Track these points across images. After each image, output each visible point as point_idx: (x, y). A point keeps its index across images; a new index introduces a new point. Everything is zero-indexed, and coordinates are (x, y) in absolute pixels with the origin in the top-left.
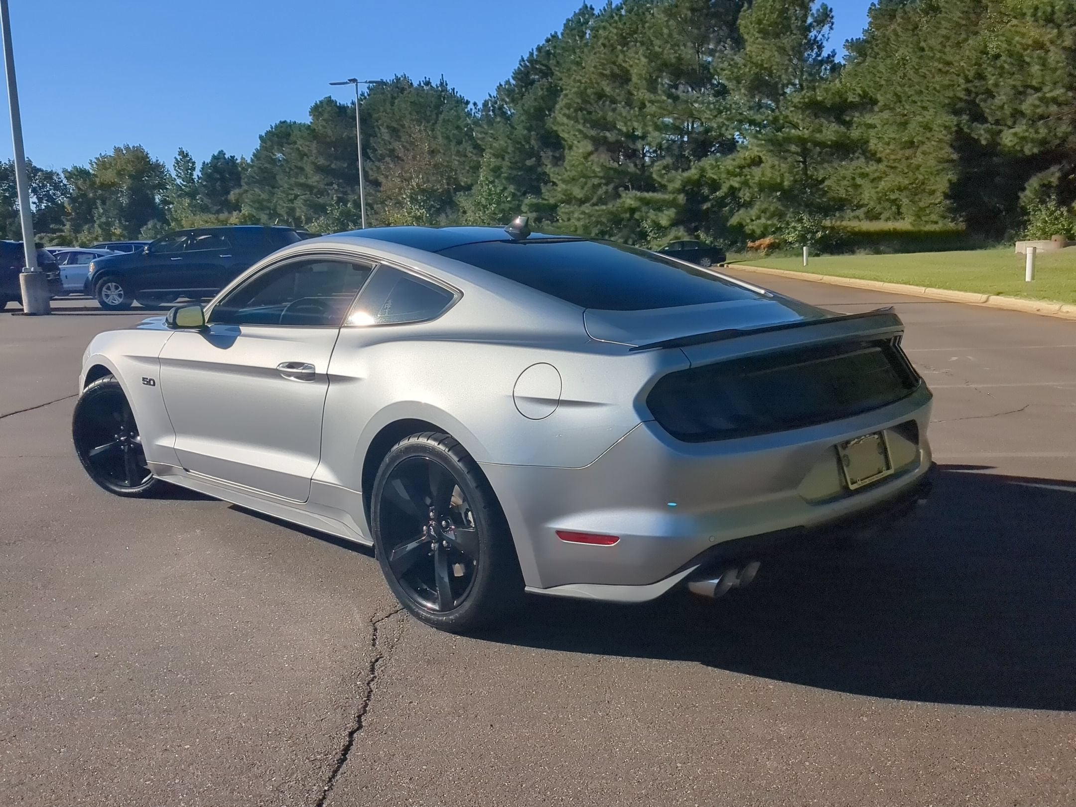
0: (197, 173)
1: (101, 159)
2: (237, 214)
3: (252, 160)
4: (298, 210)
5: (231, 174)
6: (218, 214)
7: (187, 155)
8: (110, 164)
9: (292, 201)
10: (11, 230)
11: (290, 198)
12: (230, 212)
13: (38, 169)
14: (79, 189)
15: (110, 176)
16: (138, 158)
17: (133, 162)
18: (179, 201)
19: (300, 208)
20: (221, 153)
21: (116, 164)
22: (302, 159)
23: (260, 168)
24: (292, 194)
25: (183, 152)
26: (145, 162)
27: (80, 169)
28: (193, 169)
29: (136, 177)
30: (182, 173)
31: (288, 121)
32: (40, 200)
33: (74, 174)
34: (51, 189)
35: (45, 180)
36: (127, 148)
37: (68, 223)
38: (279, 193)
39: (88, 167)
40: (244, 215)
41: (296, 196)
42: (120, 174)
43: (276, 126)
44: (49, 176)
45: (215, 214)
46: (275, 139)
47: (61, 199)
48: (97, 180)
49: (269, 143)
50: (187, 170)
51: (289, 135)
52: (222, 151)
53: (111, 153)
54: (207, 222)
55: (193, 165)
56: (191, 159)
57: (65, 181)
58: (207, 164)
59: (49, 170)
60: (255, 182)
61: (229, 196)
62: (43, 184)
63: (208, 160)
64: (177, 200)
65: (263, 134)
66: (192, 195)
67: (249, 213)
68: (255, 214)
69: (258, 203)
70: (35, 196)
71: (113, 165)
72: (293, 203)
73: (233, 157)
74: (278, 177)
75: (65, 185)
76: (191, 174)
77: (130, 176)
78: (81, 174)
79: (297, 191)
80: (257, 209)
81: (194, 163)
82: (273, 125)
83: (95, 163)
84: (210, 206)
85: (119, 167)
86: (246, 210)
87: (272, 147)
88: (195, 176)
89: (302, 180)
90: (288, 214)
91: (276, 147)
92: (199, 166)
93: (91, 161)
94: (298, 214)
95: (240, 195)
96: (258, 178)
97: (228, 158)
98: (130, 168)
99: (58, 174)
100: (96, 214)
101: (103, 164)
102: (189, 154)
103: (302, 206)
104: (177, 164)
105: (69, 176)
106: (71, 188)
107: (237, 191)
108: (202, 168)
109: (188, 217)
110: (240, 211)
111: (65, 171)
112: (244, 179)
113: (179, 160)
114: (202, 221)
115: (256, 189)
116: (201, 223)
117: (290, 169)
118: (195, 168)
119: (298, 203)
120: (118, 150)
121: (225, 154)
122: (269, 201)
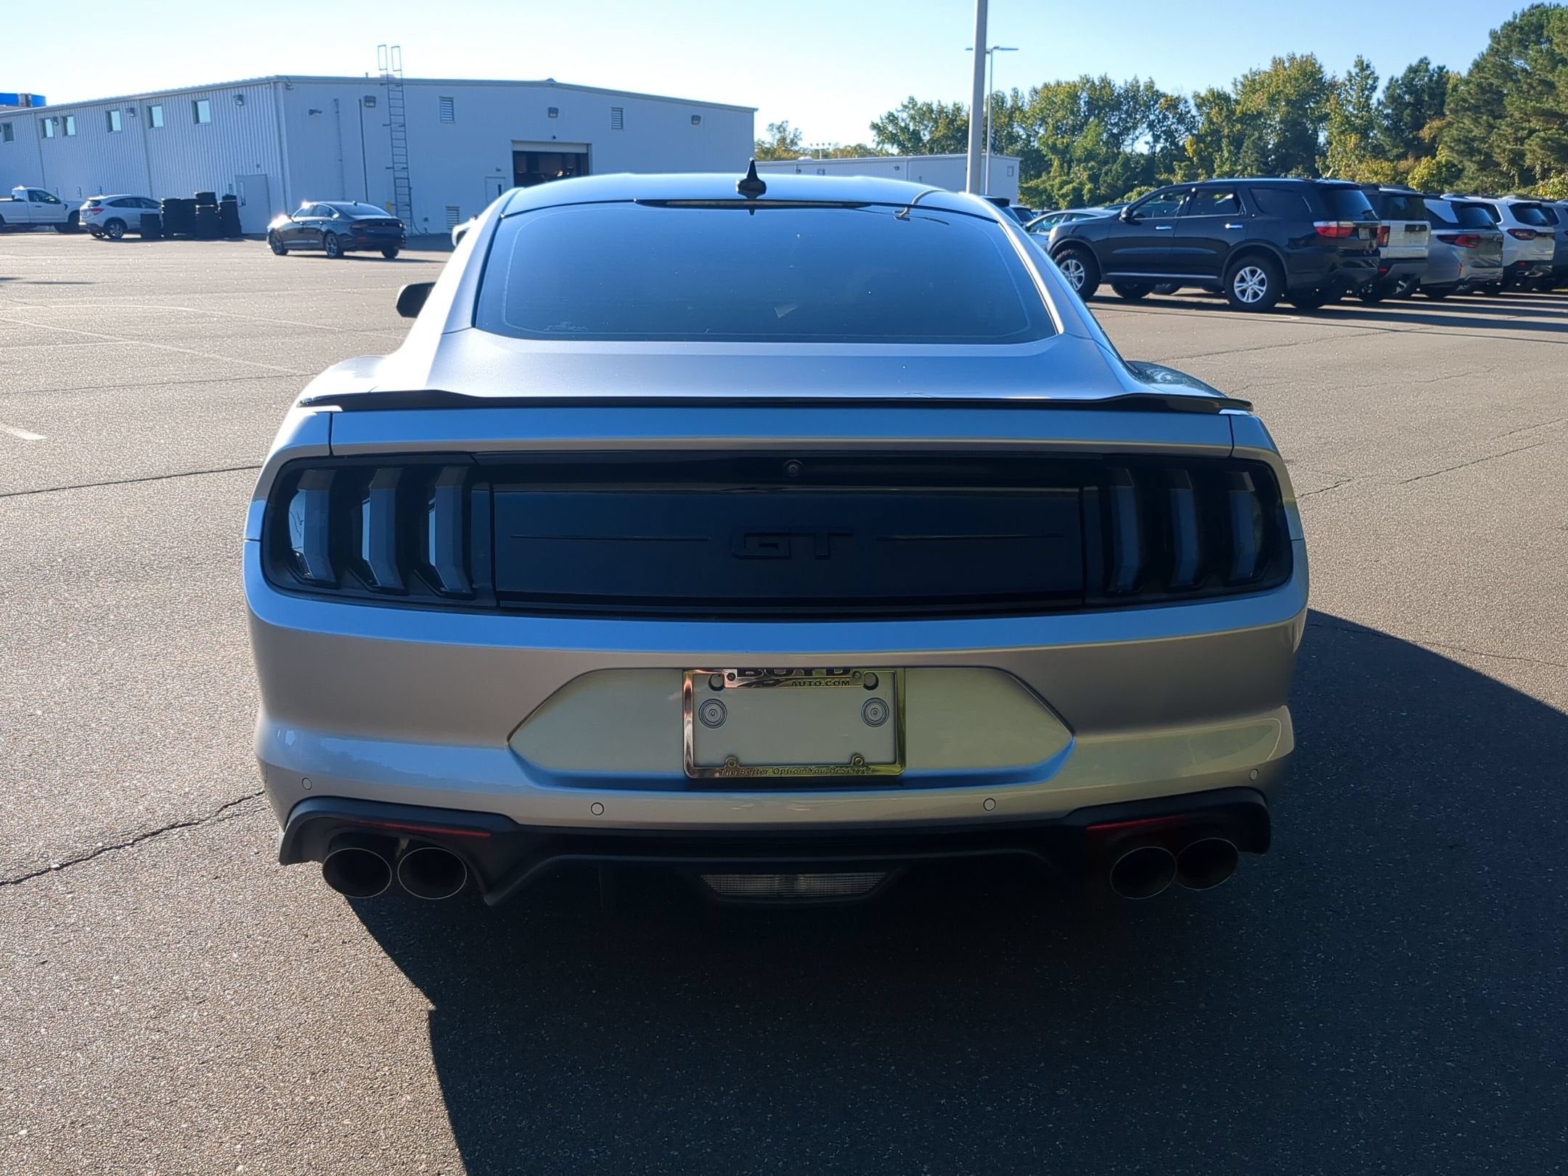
0: (1379, 95)
1: (1249, 77)
2: (1428, 161)
3: (1470, 73)
4: (1529, 155)
5: (1432, 96)
6: (1399, 160)
7: (1368, 66)
8: (1262, 83)
9: (1521, 141)
10: (1105, 181)
11: (1519, 135)
12: (1418, 158)
13: (1161, 94)
14: (1211, 122)
15: (1258, 102)
16: (1304, 74)
17: (1297, 80)
18: (1340, 140)
19: (1533, 152)
20: (1424, 62)
21: (1269, 85)
22: (1553, 69)
23: (1479, 85)
24: (1523, 129)
25: (1362, 63)
26: (1315, 80)
27: (1218, 92)
28: (1374, 88)
29: (1297, 104)
30: (1354, 97)
31: (1547, 4)
32: (1156, 139)
33: (1209, 100)
34: (1173, 123)
35: (1167, 109)
36: (1292, 59)
37: (1180, 172)
38: (1504, 127)
39: (1229, 89)
40: (1439, 163)
41: (1532, 132)
42: (1272, 100)
43: (1523, 15)
44: (1173, 104)
45: (1392, 161)
46: (1517, 35)
47: (1185, 140)
48: (1239, 108)
49: (1504, 42)
50: (1362, 91)
51: (1541, 27)
52: (1426, 59)
53: (1266, 66)
54: (1376, 174)
55: (1374, 82)
56: (1373, 73)
57: (1194, 112)
58: (1397, 81)
59: (1176, 95)
60: (1468, 109)
61: (1421, 132)
62: (1164, 115)
63: (1399, 73)
64: (1337, 138)
65: (1498, 28)
66: (1363, 132)
67: (1446, 161)
68: (1456, 162)
69: (1465, 143)
70: (1151, 133)
71: (1265, 85)
72: (1522, 144)
73: (1441, 69)
74: (1507, 101)
75: (1194, 117)
76: (1368, 98)
77: (1288, 102)
78: (1219, 99)
79: (1534, 124)
80: (1460, 153)
81: (1376, 79)
82: (1518, 12)
83: (1242, 83)
84: (1387, 148)
85: (1272, 90)
86: (1443, 155)
87: (1508, 49)
88: (1374, 101)
89: (1549, 104)
90: (1512, 162)
91: (1515, 50)
92: (1382, 84)
93: (1235, 80)
94: (1528, 162)
95: (1440, 129)
96: (1473, 101)
97: (1434, 70)
98: (1289, 90)
99: (1186, 102)
100: (1218, 160)
101: (1252, 84)
102: (1372, 66)
103: (1536, 148)
104: (1350, 81)
105: (1201, 103)
106: (1201, 122)
107: (1436, 123)
108: (1388, 88)
109: (1349, 166)
110: (1434, 157)
111: (1196, 96)
112: (1449, 105)
113: (1354, 74)
114: (1369, 172)
115: (1466, 121)
116: (1367, 175)
117: (1531, 85)
118: (1376, 88)
119: (1532, 144)
120: (1277, 63)
121: (1429, 64)
122: (1483, 140)
